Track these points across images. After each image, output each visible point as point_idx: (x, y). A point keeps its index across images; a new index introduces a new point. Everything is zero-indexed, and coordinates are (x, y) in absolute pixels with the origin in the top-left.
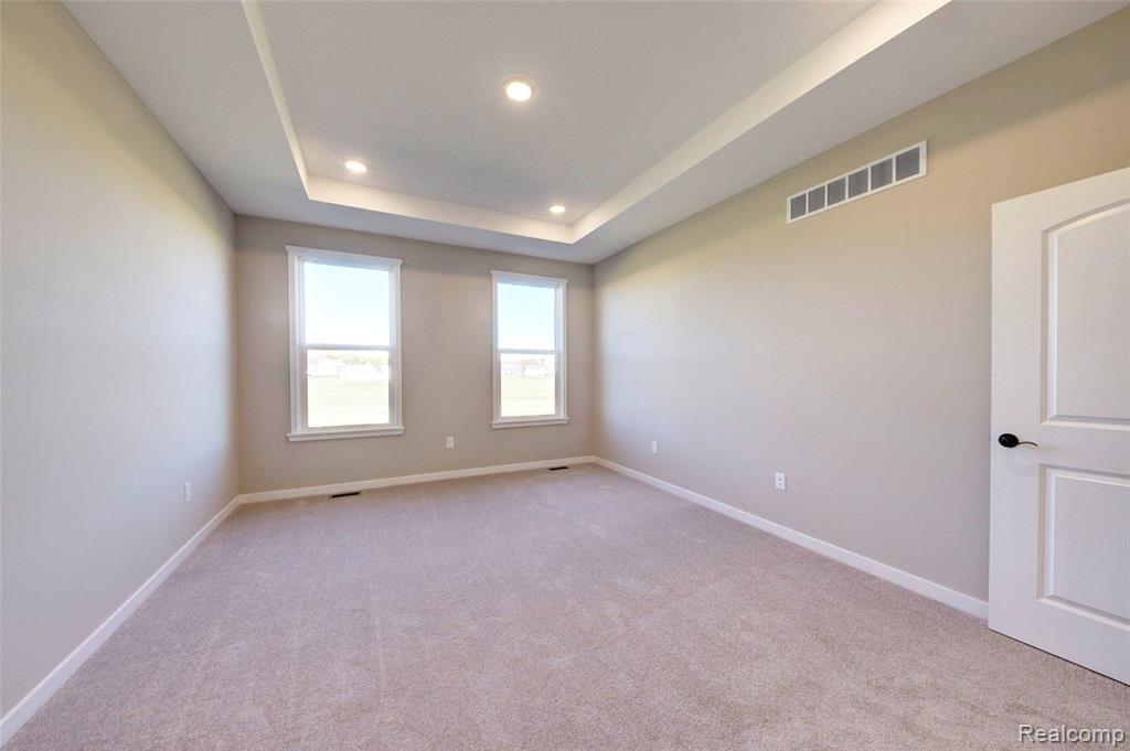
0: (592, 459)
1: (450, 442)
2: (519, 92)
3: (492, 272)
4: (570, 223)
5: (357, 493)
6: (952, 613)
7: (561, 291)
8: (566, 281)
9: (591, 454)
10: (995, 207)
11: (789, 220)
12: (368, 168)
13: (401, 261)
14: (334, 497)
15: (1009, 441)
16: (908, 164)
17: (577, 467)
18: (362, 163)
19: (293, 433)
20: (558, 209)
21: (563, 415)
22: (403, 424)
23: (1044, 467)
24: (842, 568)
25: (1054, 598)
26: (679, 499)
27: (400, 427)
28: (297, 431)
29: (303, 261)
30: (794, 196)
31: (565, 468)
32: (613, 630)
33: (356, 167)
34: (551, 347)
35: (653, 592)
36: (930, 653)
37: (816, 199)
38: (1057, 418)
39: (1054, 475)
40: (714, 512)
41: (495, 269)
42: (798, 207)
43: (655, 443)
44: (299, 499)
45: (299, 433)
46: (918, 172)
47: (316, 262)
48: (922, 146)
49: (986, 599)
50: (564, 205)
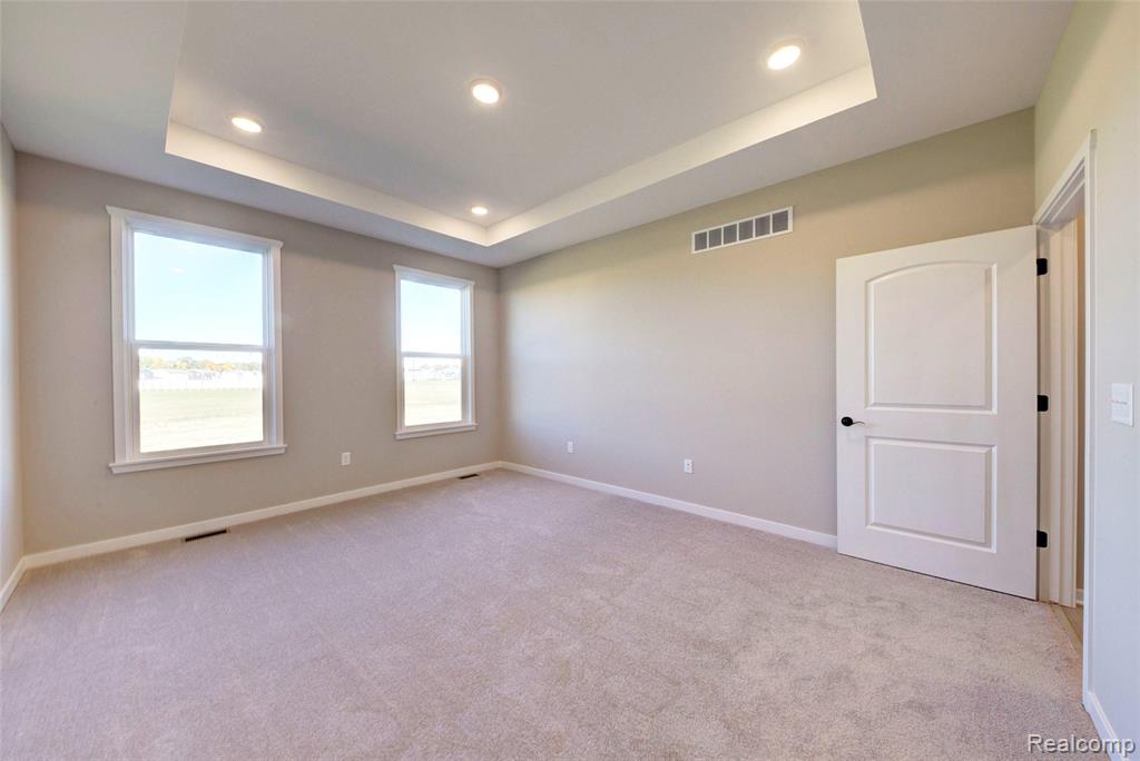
0: (499, 464)
1: (346, 458)
2: (486, 94)
3: (395, 266)
4: (486, 226)
5: (224, 532)
6: (815, 547)
7: (468, 293)
8: (473, 283)
9: (498, 459)
10: (840, 262)
11: (694, 252)
12: (263, 128)
13: (282, 244)
14: (188, 540)
15: (847, 422)
16: (781, 221)
17: (488, 473)
18: (258, 122)
19: (118, 462)
20: (480, 211)
21: (470, 421)
22: (285, 440)
23: (868, 437)
24: (741, 529)
25: (876, 524)
26: (596, 492)
27: (281, 444)
28: (124, 459)
29: (134, 230)
30: (698, 232)
31: (475, 475)
32: (602, 611)
33: (247, 125)
34: (458, 352)
35: (617, 574)
36: (815, 576)
37: (715, 238)
38: (875, 404)
39: (873, 442)
40: (631, 500)
41: (397, 264)
42: (701, 241)
43: (570, 443)
44: (136, 548)
45: (128, 461)
46: (786, 229)
47: (155, 233)
48: (790, 210)
49: (835, 533)
50: (487, 208)
